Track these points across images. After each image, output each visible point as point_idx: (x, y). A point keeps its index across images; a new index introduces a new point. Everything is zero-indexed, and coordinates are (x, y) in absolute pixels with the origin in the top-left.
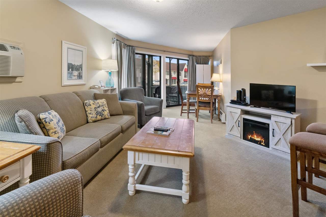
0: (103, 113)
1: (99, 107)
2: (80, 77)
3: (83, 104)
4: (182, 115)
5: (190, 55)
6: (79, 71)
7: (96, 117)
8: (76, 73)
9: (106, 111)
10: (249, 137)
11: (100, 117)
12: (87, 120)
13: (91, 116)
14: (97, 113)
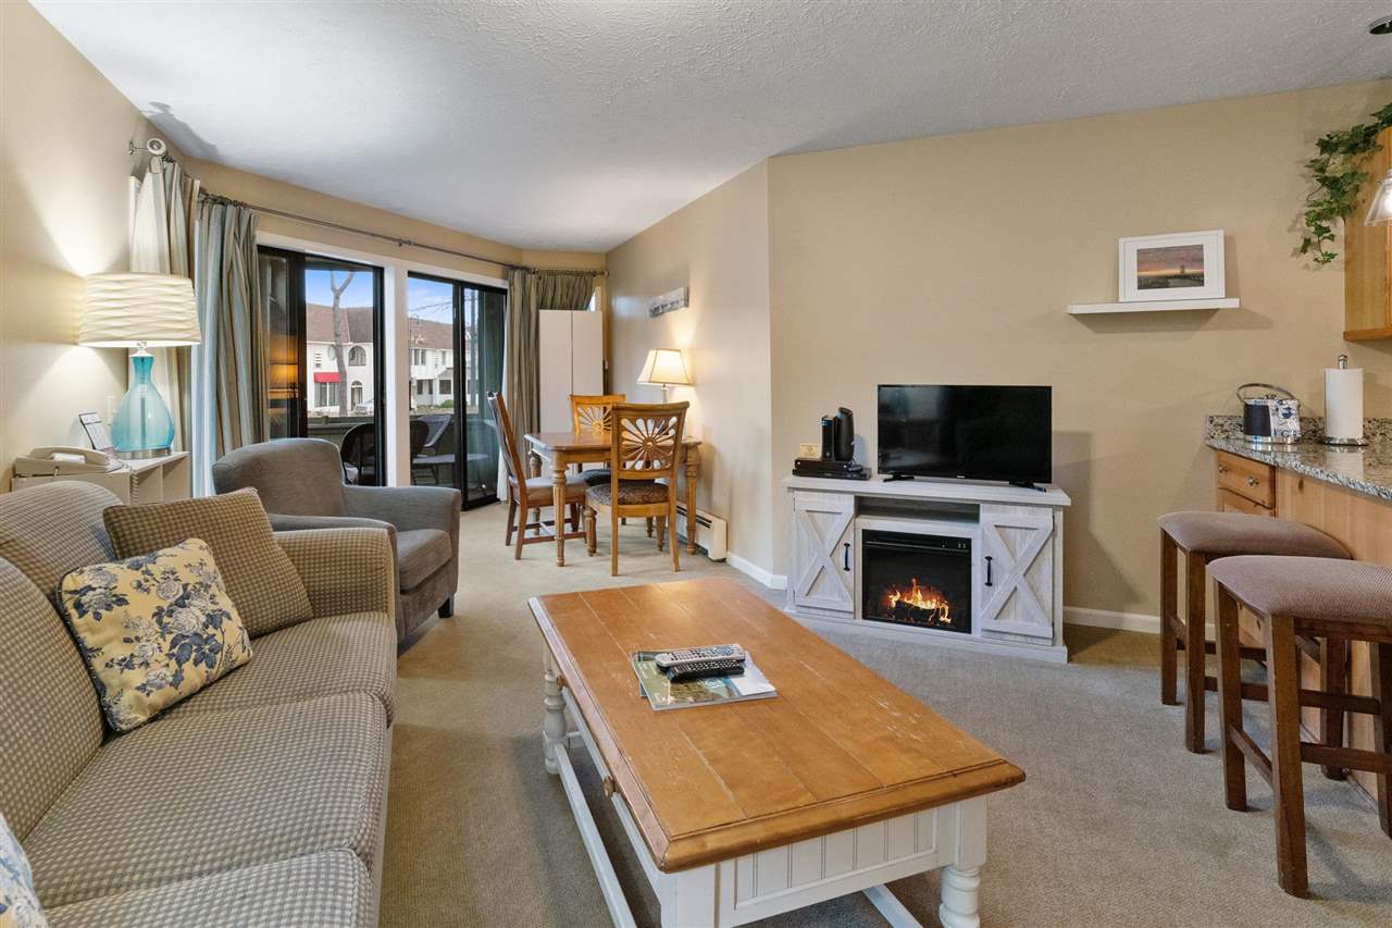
0: (219, 637)
1: (181, 603)
4: (523, 555)
5: (514, 268)
7: (178, 678)
9: (230, 619)
10: (894, 599)
11: (203, 666)
13: (136, 676)
14: (184, 647)
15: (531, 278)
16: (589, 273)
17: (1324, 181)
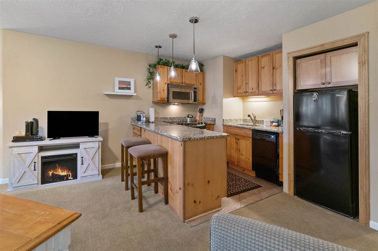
17: (149, 72)
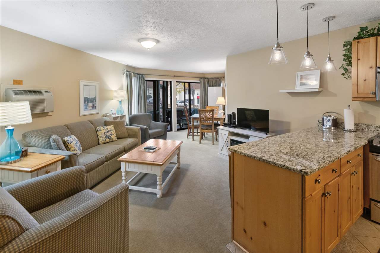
0: (111, 137)
1: (107, 132)
2: (94, 107)
3: (96, 129)
4: (188, 138)
6: (93, 102)
7: (105, 140)
8: (91, 105)
9: (113, 135)
11: (109, 139)
12: (99, 142)
13: (101, 139)
14: (106, 137)
15: (206, 80)
16: (220, 78)
